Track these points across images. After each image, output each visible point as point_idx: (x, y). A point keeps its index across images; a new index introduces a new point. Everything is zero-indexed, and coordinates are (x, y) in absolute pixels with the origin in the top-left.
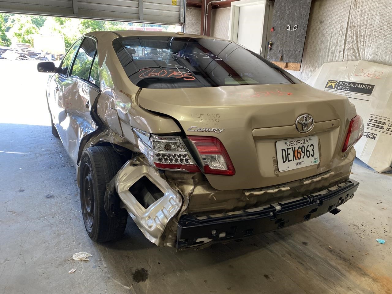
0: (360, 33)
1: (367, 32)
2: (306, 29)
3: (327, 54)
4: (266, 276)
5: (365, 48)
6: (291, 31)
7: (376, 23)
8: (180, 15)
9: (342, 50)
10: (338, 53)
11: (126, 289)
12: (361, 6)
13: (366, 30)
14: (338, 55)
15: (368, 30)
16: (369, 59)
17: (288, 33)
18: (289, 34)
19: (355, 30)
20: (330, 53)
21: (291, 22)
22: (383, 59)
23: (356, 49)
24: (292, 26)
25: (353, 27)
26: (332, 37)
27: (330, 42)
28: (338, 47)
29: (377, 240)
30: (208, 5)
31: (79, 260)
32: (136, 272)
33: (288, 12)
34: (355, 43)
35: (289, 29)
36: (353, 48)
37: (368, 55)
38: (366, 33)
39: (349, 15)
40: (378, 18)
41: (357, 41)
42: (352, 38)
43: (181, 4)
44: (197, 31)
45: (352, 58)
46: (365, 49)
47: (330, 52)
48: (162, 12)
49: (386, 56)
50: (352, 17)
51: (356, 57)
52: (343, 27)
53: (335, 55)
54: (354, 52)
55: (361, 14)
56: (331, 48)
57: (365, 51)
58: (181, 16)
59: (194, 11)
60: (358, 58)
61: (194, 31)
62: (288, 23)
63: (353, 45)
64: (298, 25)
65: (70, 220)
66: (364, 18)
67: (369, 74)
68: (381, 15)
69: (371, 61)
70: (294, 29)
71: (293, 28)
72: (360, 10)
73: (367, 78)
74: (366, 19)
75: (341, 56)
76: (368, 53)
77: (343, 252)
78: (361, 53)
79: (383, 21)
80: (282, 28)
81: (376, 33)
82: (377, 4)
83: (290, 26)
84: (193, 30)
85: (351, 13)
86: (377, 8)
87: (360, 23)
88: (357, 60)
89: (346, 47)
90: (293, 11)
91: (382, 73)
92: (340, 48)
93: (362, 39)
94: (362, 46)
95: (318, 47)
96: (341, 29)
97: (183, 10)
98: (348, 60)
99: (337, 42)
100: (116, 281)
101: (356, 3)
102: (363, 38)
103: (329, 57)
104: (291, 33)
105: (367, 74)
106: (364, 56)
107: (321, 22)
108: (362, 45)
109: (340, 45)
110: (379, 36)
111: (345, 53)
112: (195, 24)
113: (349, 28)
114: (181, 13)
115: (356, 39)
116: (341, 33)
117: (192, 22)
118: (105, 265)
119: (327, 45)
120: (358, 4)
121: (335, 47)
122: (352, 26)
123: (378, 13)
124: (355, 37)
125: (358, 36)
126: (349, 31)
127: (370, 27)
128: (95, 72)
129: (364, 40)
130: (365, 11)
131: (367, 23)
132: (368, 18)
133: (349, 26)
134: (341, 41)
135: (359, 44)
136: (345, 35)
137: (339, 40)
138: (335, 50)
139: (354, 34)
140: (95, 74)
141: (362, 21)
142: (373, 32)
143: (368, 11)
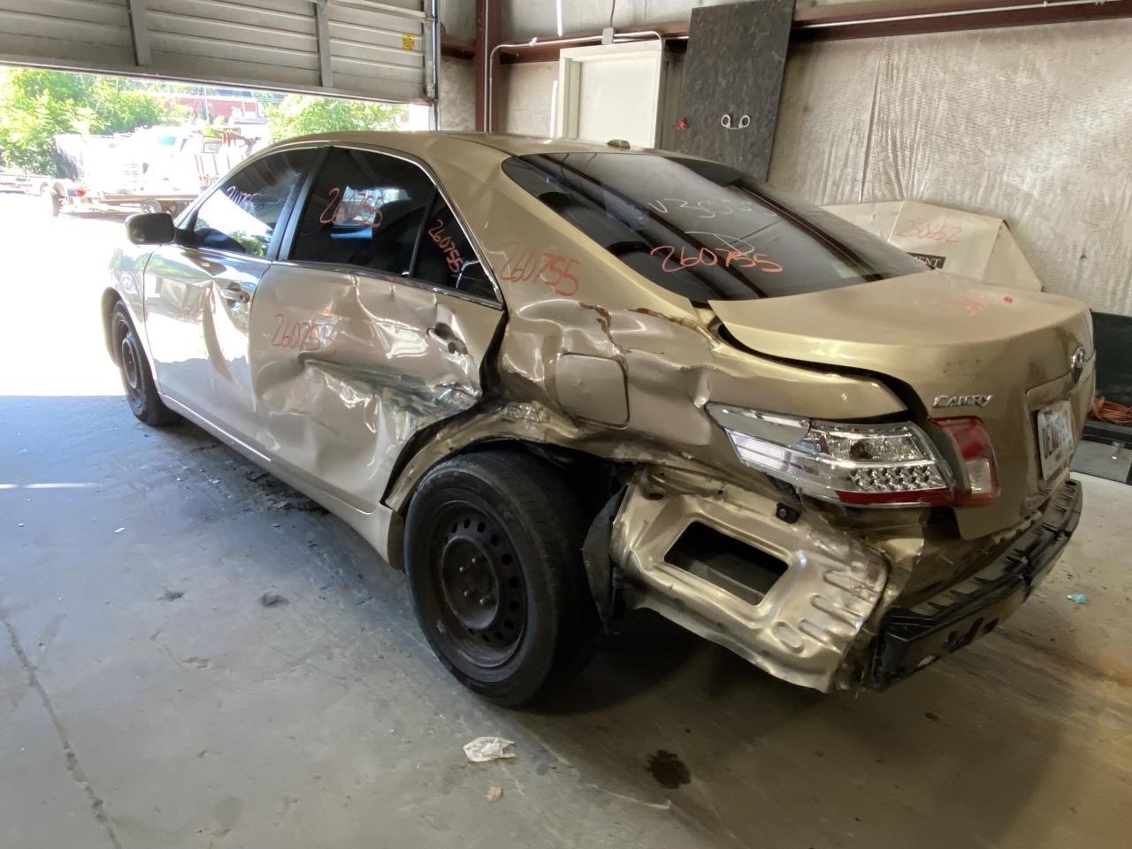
0: (902, 139)
1: (917, 136)
2: (772, 125)
3: (822, 183)
4: (931, 716)
5: (914, 173)
6: (735, 128)
7: (939, 116)
8: (424, 77)
9: (860, 177)
10: (850, 183)
11: (661, 811)
12: (902, 75)
13: (916, 133)
14: (848, 188)
15: (921, 132)
16: (924, 199)
17: (727, 134)
18: (727, 138)
19: (890, 130)
20: (829, 184)
21: (732, 108)
22: (958, 198)
23: (892, 174)
24: (735, 117)
25: (884, 124)
26: (834, 148)
27: (829, 158)
28: (850, 170)
29: (1069, 597)
30: (493, 52)
31: (489, 762)
32: (651, 762)
33: (723, 83)
34: (891, 160)
35: (729, 124)
36: (887, 174)
37: (922, 188)
38: (917, 139)
39: (875, 95)
40: (943, 105)
41: (895, 156)
42: (885, 149)
43: (428, 48)
44: (464, 120)
45: (883, 195)
46: (914, 176)
47: (830, 179)
48: (378, 68)
49: (963, 192)
50: (882, 99)
51: (892, 192)
52: (861, 123)
53: (841, 188)
54: (889, 182)
55: (904, 95)
56: (831, 171)
57: (913, 178)
58: (428, 80)
59: (454, 68)
60: (898, 197)
61: (457, 120)
62: (726, 111)
63: (884, 166)
64: (752, 114)
65: (382, 657)
66: (910, 104)
67: (929, 233)
68: (951, 99)
69: (928, 202)
70: (741, 126)
71: (739, 122)
72: (900, 85)
73: (926, 241)
74: (915, 107)
75: (856, 190)
76: (922, 183)
77: (1030, 635)
78: (904, 183)
79: (954, 114)
80: (710, 121)
81: (940, 141)
82: (941, 75)
83: (731, 116)
84: (454, 118)
85: (879, 91)
86: (943, 83)
87: (903, 114)
88: (895, 200)
89: (869, 171)
90: (737, 79)
91: (958, 230)
92: (855, 173)
93: (907, 153)
94: (907, 169)
95: (799, 169)
96: (857, 127)
97: (430, 64)
98: (874, 200)
99: (847, 158)
100: (622, 797)
102: (909, 149)
103: (828, 192)
104: (735, 135)
105: (925, 232)
106: (912, 191)
107: (806, 110)
108: (908, 166)
109: (855, 165)
110: (949, 147)
111: (867, 184)
112: (458, 102)
113: (875, 127)
114: (428, 71)
115: (892, 152)
116: (856, 139)
117: (452, 95)
118: (562, 760)
119: (822, 165)
120: (895, 71)
121: (842, 171)
122: (883, 121)
123: (943, 94)
124: (890, 147)
125: (898, 146)
126: (875, 132)
127: (925, 126)
128: (452, 254)
129: (911, 155)
130: (913, 91)
131: (918, 116)
132: (919, 104)
133: (875, 120)
134: (856, 155)
135: (900, 163)
136: (866, 141)
137: (852, 152)
138: (841, 177)
139: (887, 141)
140: (451, 259)
141: (907, 111)
142: (934, 138)
143: (919, 90)
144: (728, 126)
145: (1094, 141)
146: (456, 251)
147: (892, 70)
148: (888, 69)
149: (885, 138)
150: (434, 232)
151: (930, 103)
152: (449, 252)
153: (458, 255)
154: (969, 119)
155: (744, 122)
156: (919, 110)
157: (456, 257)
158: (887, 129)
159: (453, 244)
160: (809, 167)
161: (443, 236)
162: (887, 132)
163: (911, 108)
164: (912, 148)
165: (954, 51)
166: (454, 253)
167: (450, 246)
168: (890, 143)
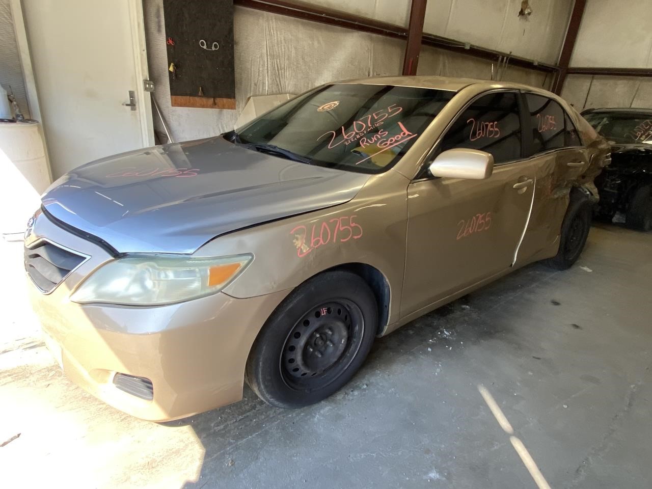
0: (280, 64)
5: (286, 81)
6: (210, 49)
7: (292, 56)
10: (262, 85)
12: (275, 33)
13: (285, 62)
14: (261, 87)
15: (287, 62)
18: (205, 54)
20: (253, 85)
23: (278, 81)
24: (209, 42)
26: (253, 66)
27: (251, 71)
28: (261, 78)
34: (277, 74)
36: (276, 80)
38: (286, 65)
39: (266, 41)
40: (293, 51)
41: (279, 73)
42: (274, 68)
45: (276, 91)
47: (253, 83)
50: (269, 43)
51: (279, 90)
53: (258, 87)
54: (278, 85)
55: (278, 43)
56: (252, 78)
57: (286, 83)
63: (275, 77)
64: (219, 42)
66: (281, 48)
68: (295, 48)
70: (213, 48)
71: (212, 46)
72: (275, 37)
74: (283, 50)
75: (264, 88)
76: (290, 86)
78: (282, 86)
79: (298, 55)
81: (294, 67)
83: (206, 41)
85: (267, 39)
96: (262, 57)
98: (272, 94)
99: (259, 72)
103: (253, 89)
104: (211, 54)
106: (285, 89)
108: (283, 78)
109: (263, 76)
110: (297, 70)
113: (269, 57)
115: (277, 71)
116: (261, 62)
119: (248, 75)
121: (258, 78)
122: (272, 55)
123: (293, 45)
124: (276, 68)
125: (279, 68)
126: (269, 60)
127: (288, 59)
129: (284, 72)
130: (281, 41)
131: (285, 54)
132: (285, 48)
133: (268, 54)
134: (263, 71)
135: (280, 75)
136: (266, 64)
137: (261, 69)
138: (257, 82)
139: (274, 65)
141: (280, 51)
142: (292, 65)
143: (283, 42)
144: (205, 47)
147: (271, 30)
148: (269, 28)
149: (274, 63)
151: (288, 48)
154: (303, 59)
155: (216, 46)
156: (285, 51)
158: (274, 59)
160: (243, 75)
163: (282, 51)
164: (284, 69)
168: (276, 66)
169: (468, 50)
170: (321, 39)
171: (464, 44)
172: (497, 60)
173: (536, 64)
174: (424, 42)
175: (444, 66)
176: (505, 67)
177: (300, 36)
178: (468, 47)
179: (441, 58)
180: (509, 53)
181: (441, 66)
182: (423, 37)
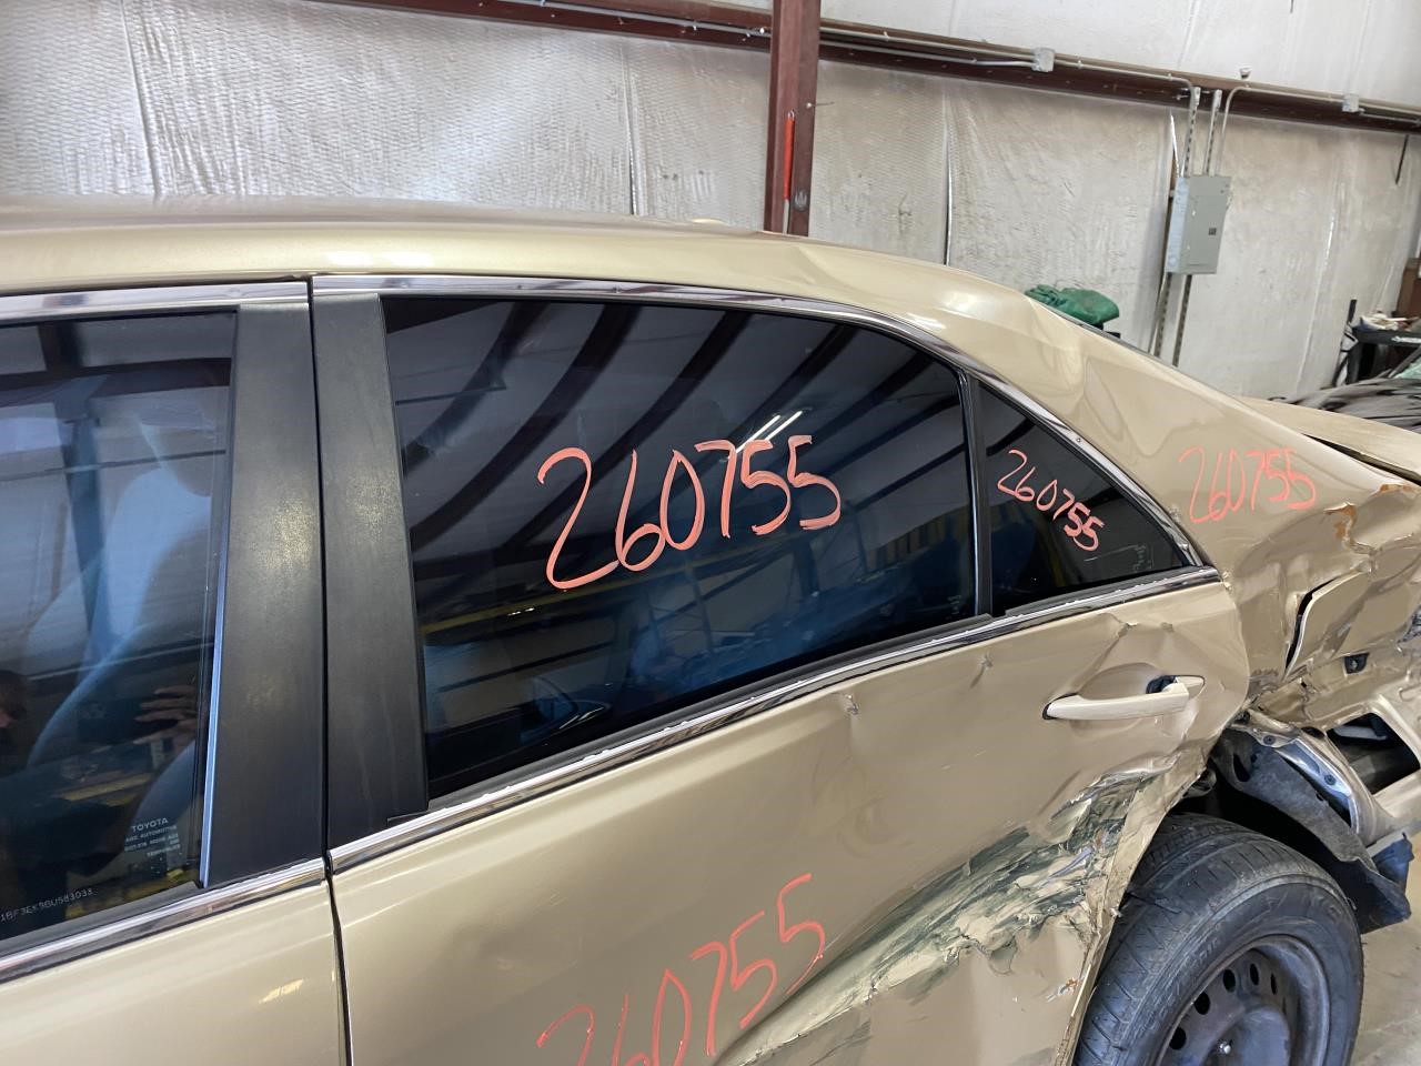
0: (213, 162)
1: (239, 159)
7: (267, 128)
12: (178, 54)
13: (234, 154)
15: (244, 153)
19: (187, 147)
25: (176, 137)
26: (82, 173)
38: (240, 164)
39: (138, 85)
40: (269, 112)
41: (210, 192)
42: (187, 179)
50: (153, 92)
52: (126, 131)
55: (193, 89)
66: (211, 106)
68: (279, 103)
72: (180, 71)
74: (221, 112)
79: (291, 127)
81: (280, 168)
85: (143, 78)
87: (202, 123)
93: (230, 186)
96: (121, 139)
101: (153, 41)
102: (230, 181)
110: (297, 179)
113: (156, 140)
115: (203, 185)
116: (122, 158)
120: (163, 45)
122: (169, 131)
123: (263, 94)
124: (196, 175)
125: (210, 174)
126: (158, 150)
127: (250, 138)
128: (1072, 515)
129: (237, 190)
130: (207, 81)
131: (230, 125)
132: (227, 106)
133: (154, 127)
136: (146, 165)
139: (187, 165)
140: (1074, 527)
141: (207, 116)
142: (268, 163)
143: (217, 81)
145: (480, 174)
146: (1080, 506)
147: (157, 44)
148: (147, 39)
149: (181, 159)
150: (1011, 484)
151: (245, 104)
152: (1065, 514)
153: (1087, 511)
154: (318, 138)
156: (229, 116)
157: (1084, 518)
158: (181, 145)
159: (1066, 492)
161: (1038, 483)
162: (183, 151)
163: (215, 116)
164: (235, 178)
165: (258, 28)
166: (1078, 512)
167: (1062, 499)
168: (194, 169)
169: (1049, 73)
170: (392, 66)
171: (1029, 55)
172: (1186, 102)
173: (1352, 107)
174: (826, 53)
175: (961, 131)
176: (1219, 123)
177: (296, 58)
178: (1045, 65)
179: (945, 107)
180: (1238, 77)
181: (946, 134)
182: (824, 36)
